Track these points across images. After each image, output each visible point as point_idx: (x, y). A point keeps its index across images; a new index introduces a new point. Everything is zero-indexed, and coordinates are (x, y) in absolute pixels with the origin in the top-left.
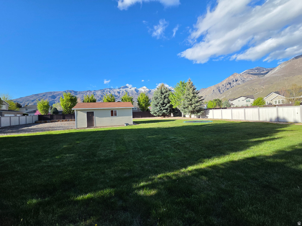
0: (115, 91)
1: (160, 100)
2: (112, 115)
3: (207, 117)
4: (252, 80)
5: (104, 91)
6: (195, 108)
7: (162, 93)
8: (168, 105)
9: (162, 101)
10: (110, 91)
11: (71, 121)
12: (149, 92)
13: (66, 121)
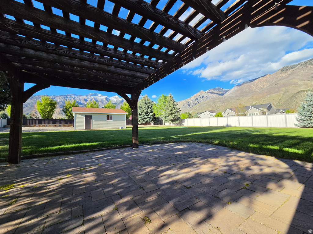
1: (144, 109)
2: (108, 119)
3: (183, 125)
4: (215, 98)
6: (174, 117)
7: (146, 104)
8: (151, 114)
9: (146, 110)
10: (75, 98)
11: (50, 126)
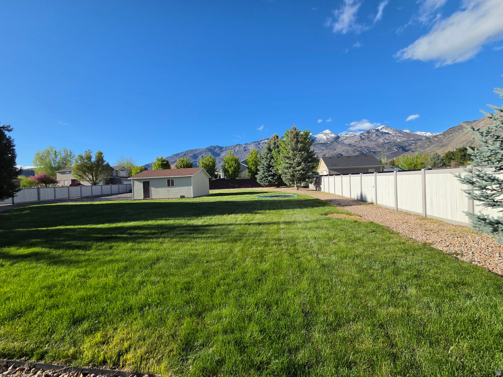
2: (169, 185)
12: (335, 140)
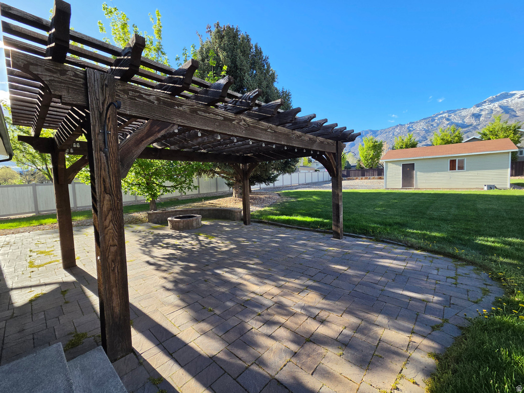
0: (464, 113)
2: (453, 168)
5: (433, 120)
10: (450, 118)
13: (366, 178)
